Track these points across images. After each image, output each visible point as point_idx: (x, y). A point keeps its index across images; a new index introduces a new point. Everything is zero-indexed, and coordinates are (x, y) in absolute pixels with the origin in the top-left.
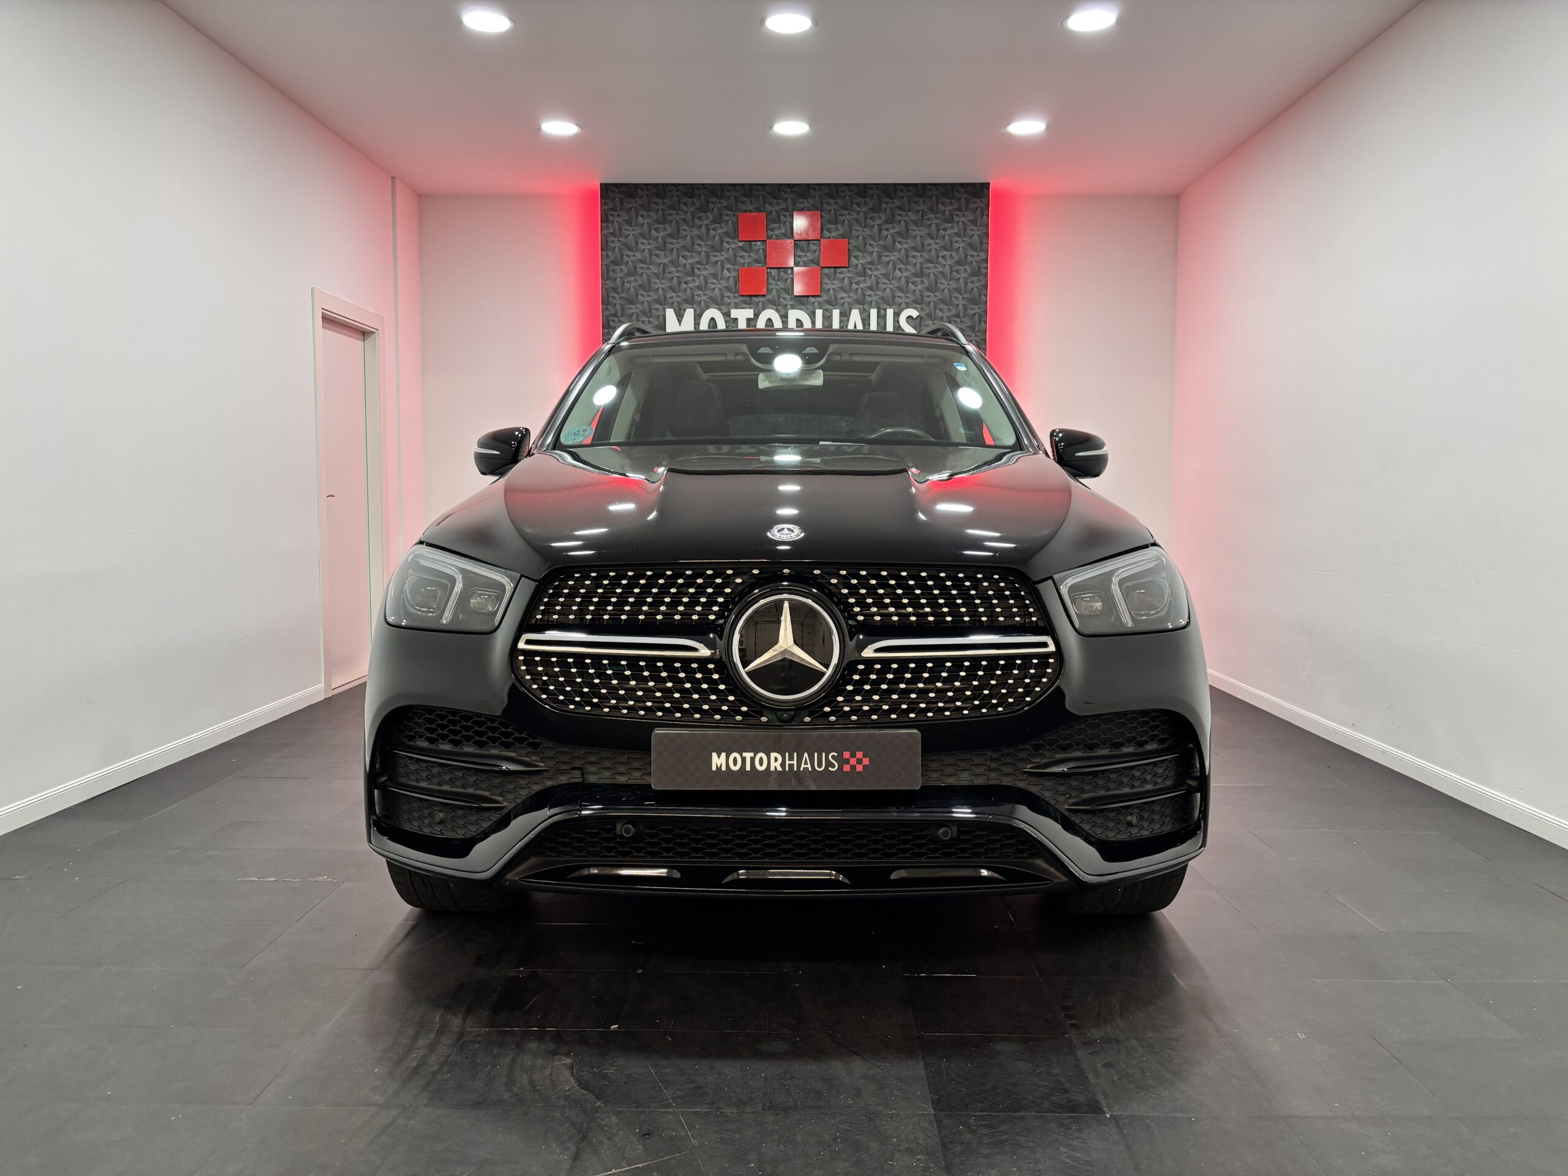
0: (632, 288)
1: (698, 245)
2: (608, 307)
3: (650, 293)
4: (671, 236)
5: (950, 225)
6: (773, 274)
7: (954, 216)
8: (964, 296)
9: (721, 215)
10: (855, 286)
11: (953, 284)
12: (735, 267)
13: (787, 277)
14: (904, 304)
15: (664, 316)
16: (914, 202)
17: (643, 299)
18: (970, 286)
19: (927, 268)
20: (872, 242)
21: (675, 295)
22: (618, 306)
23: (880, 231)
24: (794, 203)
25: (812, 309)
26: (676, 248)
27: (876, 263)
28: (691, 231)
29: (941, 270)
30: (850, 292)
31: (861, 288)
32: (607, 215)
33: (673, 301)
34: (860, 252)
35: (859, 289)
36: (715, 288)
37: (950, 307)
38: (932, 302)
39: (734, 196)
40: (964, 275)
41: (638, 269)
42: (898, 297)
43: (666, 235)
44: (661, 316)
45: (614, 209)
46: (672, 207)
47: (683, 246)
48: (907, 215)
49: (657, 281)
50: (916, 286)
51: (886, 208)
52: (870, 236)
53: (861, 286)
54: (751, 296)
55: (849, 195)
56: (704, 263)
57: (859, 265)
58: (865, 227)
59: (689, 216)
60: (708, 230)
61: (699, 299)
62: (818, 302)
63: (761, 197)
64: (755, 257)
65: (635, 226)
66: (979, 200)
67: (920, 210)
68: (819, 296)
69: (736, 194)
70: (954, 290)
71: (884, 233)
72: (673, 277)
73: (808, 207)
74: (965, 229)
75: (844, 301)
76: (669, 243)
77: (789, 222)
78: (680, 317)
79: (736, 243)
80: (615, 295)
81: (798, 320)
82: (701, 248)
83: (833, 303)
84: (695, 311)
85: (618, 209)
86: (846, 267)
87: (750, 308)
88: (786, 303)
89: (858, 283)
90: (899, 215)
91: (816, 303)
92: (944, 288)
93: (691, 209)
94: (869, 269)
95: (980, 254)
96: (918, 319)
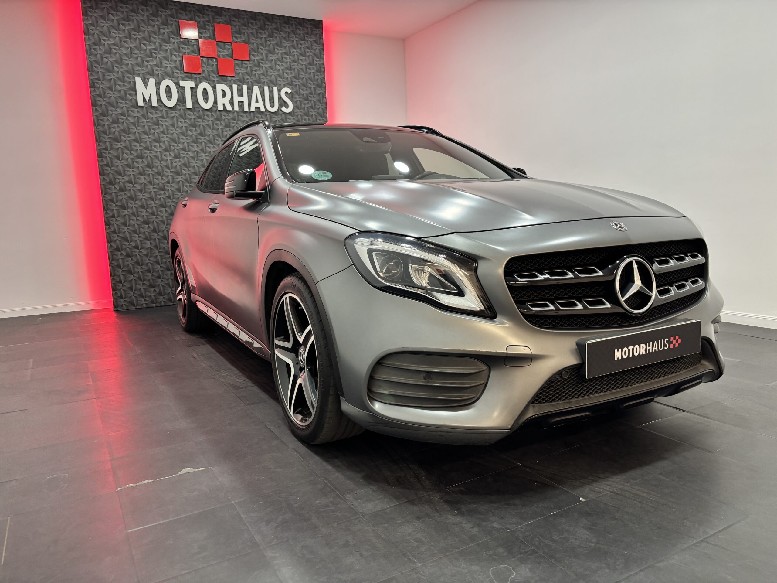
0: (109, 61)
1: (154, 37)
2: (92, 73)
3: (122, 66)
4: (133, 29)
5: (303, 42)
6: (204, 60)
7: (306, 37)
8: (314, 83)
9: (167, 20)
10: (254, 72)
11: (308, 76)
12: (180, 54)
13: (213, 63)
14: (282, 85)
15: (134, 82)
16: (283, 27)
17: (117, 70)
18: (317, 77)
19: (293, 65)
20: (262, 48)
21: (140, 68)
22: (100, 73)
23: (266, 41)
24: (214, 18)
25: (230, 85)
26: (138, 38)
27: (265, 60)
28: (147, 28)
29: (301, 67)
30: (251, 76)
31: (258, 74)
32: (86, 11)
33: (139, 72)
34: (256, 53)
35: (257, 74)
36: (167, 67)
37: (307, 88)
38: (297, 85)
39: (175, 9)
40: (313, 71)
41: (112, 50)
42: (279, 80)
43: (130, 28)
44: (132, 83)
45: (91, 7)
46: (133, 11)
47: (143, 38)
48: (280, 34)
49: (127, 59)
50: (288, 75)
51: (268, 29)
52: (260, 43)
53: (257, 72)
54: (191, 73)
55: (247, 18)
56: (159, 50)
57: (256, 60)
58: (257, 38)
59: (145, 18)
60: (159, 29)
61: (157, 73)
62: (233, 80)
63: (192, 11)
64: (192, 49)
65: (107, 21)
66: (318, 30)
67: (287, 32)
68: (233, 77)
69: (176, 8)
70: (308, 79)
71: (268, 43)
72: (138, 57)
73: (222, 22)
74: (312, 46)
75: (248, 81)
76: (134, 34)
77: (212, 30)
78: (146, 84)
79: (179, 40)
80: (98, 66)
81: (223, 90)
82: (156, 40)
83: (241, 82)
84: (155, 80)
85: (94, 8)
86: (248, 61)
87: (192, 81)
88: (214, 79)
89: (255, 71)
90: (276, 33)
91: (232, 81)
92: (303, 78)
93: (147, 14)
94: (262, 63)
95: (320, 60)
96: (291, 94)
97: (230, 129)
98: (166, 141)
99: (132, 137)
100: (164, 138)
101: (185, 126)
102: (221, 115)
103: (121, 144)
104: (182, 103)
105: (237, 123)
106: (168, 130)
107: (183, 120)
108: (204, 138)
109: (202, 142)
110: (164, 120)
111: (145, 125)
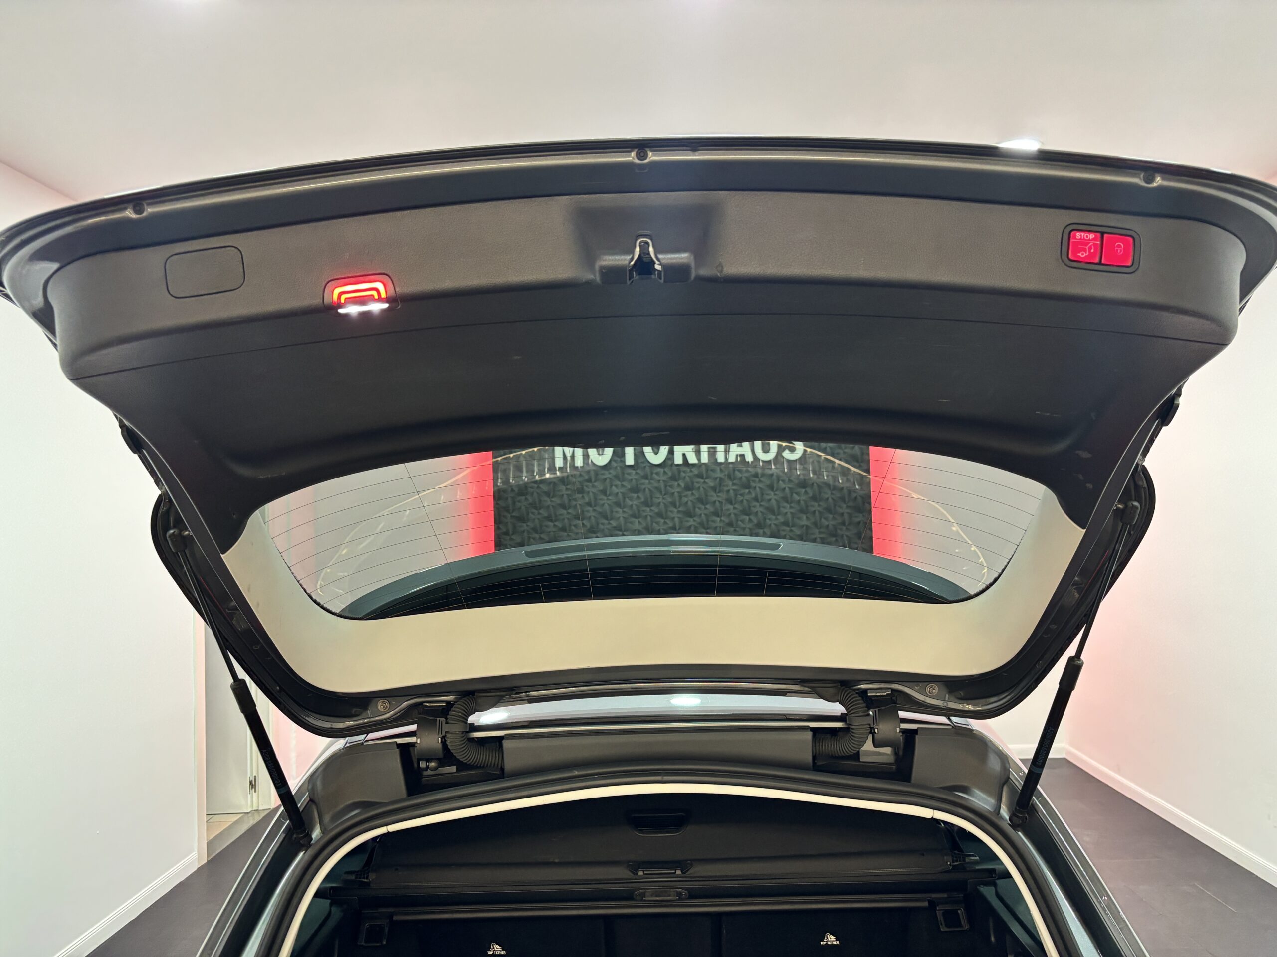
97: (694, 492)
98: (592, 518)
99: (544, 513)
100: (590, 512)
101: (621, 493)
102: (679, 471)
103: (527, 526)
104: (618, 456)
105: (705, 482)
106: (595, 499)
107: (618, 483)
108: (651, 510)
109: (646, 517)
110: (590, 485)
111: (563, 495)
